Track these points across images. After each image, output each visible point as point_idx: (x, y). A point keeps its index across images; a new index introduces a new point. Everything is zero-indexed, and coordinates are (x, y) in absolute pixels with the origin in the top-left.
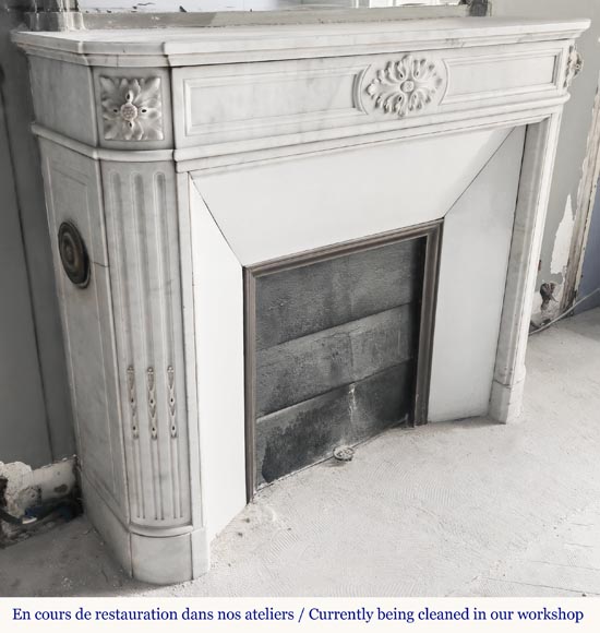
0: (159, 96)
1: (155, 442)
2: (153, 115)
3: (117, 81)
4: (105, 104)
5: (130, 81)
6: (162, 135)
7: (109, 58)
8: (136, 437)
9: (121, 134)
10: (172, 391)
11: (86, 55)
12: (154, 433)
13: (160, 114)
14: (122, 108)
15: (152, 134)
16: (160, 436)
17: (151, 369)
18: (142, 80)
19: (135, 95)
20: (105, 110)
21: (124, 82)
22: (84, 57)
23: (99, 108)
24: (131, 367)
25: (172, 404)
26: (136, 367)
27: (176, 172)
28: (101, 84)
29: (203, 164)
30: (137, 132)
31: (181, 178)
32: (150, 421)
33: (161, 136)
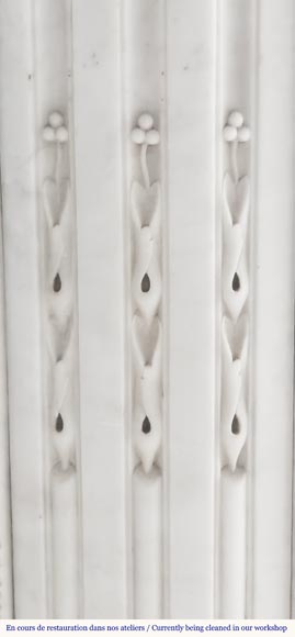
1: (151, 491)
8: (66, 467)
10: (239, 232)
12: (150, 444)
16: (173, 466)
17: (150, 116)
24: (59, 114)
25: (237, 300)
26: (79, 116)
32: (136, 381)
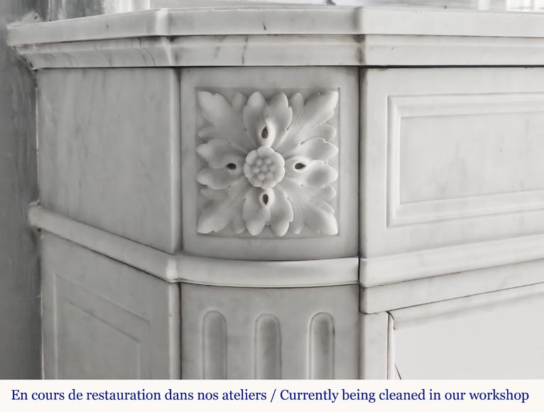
0: (335, 133)
2: (319, 177)
3: (239, 100)
4: (205, 151)
5: (270, 99)
6: (335, 224)
7: (226, 44)
9: (240, 222)
11: (172, 39)
13: (334, 175)
14: (251, 157)
15: (312, 221)
18: (298, 97)
19: (281, 129)
20: (204, 165)
21: (256, 101)
22: (166, 46)
23: (190, 162)
27: (361, 312)
28: (199, 107)
29: (422, 293)
30: (278, 217)
31: (373, 327)
33: (333, 225)
